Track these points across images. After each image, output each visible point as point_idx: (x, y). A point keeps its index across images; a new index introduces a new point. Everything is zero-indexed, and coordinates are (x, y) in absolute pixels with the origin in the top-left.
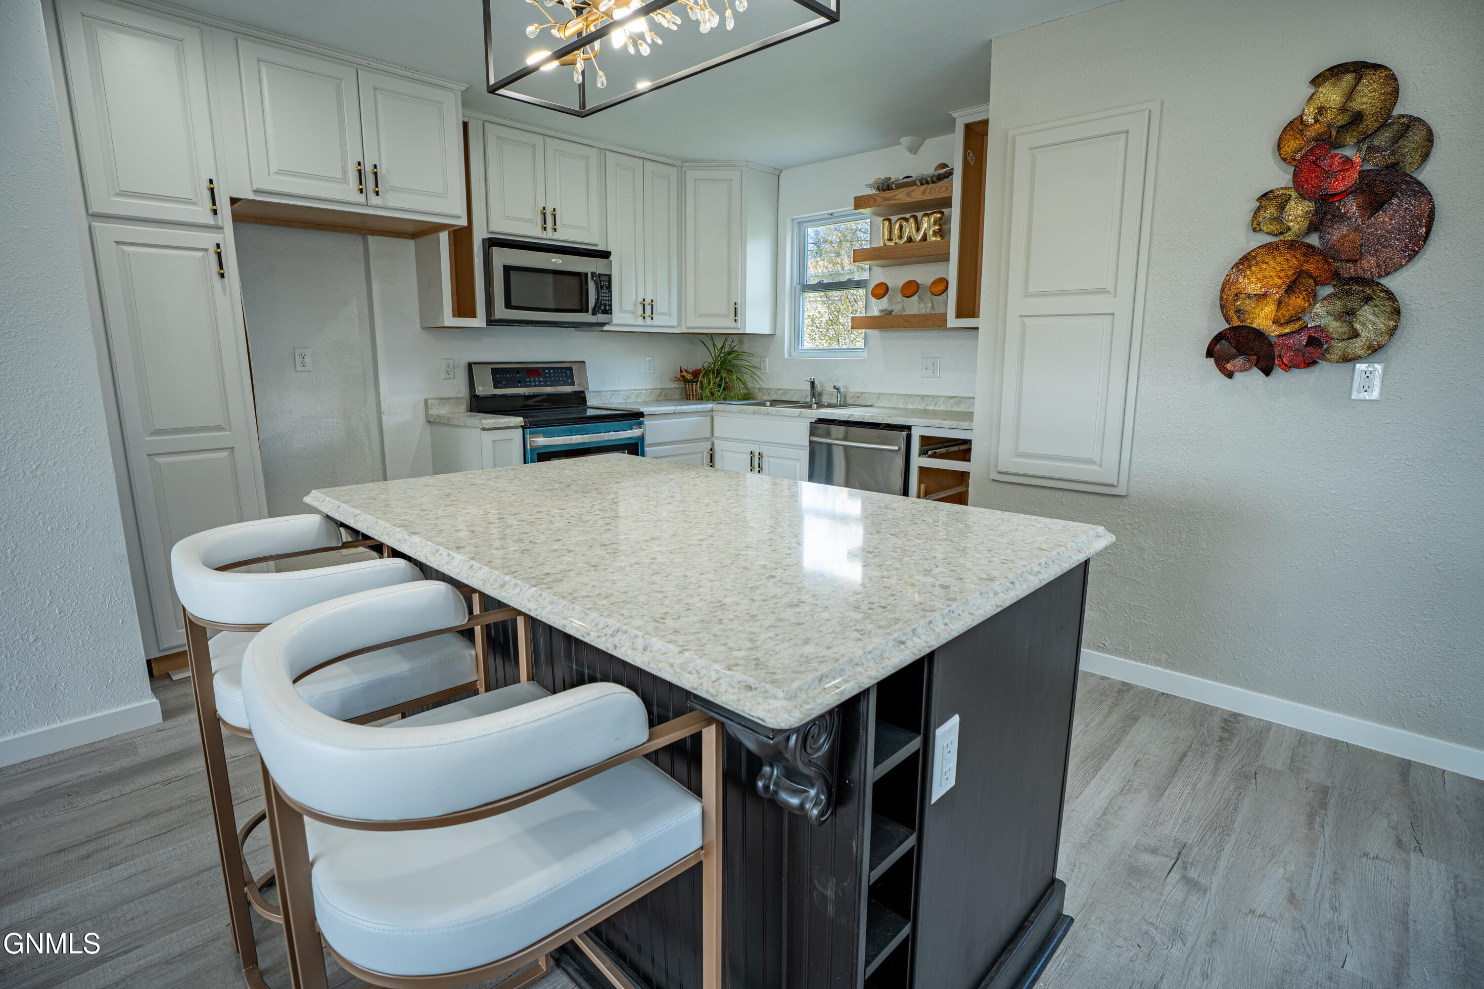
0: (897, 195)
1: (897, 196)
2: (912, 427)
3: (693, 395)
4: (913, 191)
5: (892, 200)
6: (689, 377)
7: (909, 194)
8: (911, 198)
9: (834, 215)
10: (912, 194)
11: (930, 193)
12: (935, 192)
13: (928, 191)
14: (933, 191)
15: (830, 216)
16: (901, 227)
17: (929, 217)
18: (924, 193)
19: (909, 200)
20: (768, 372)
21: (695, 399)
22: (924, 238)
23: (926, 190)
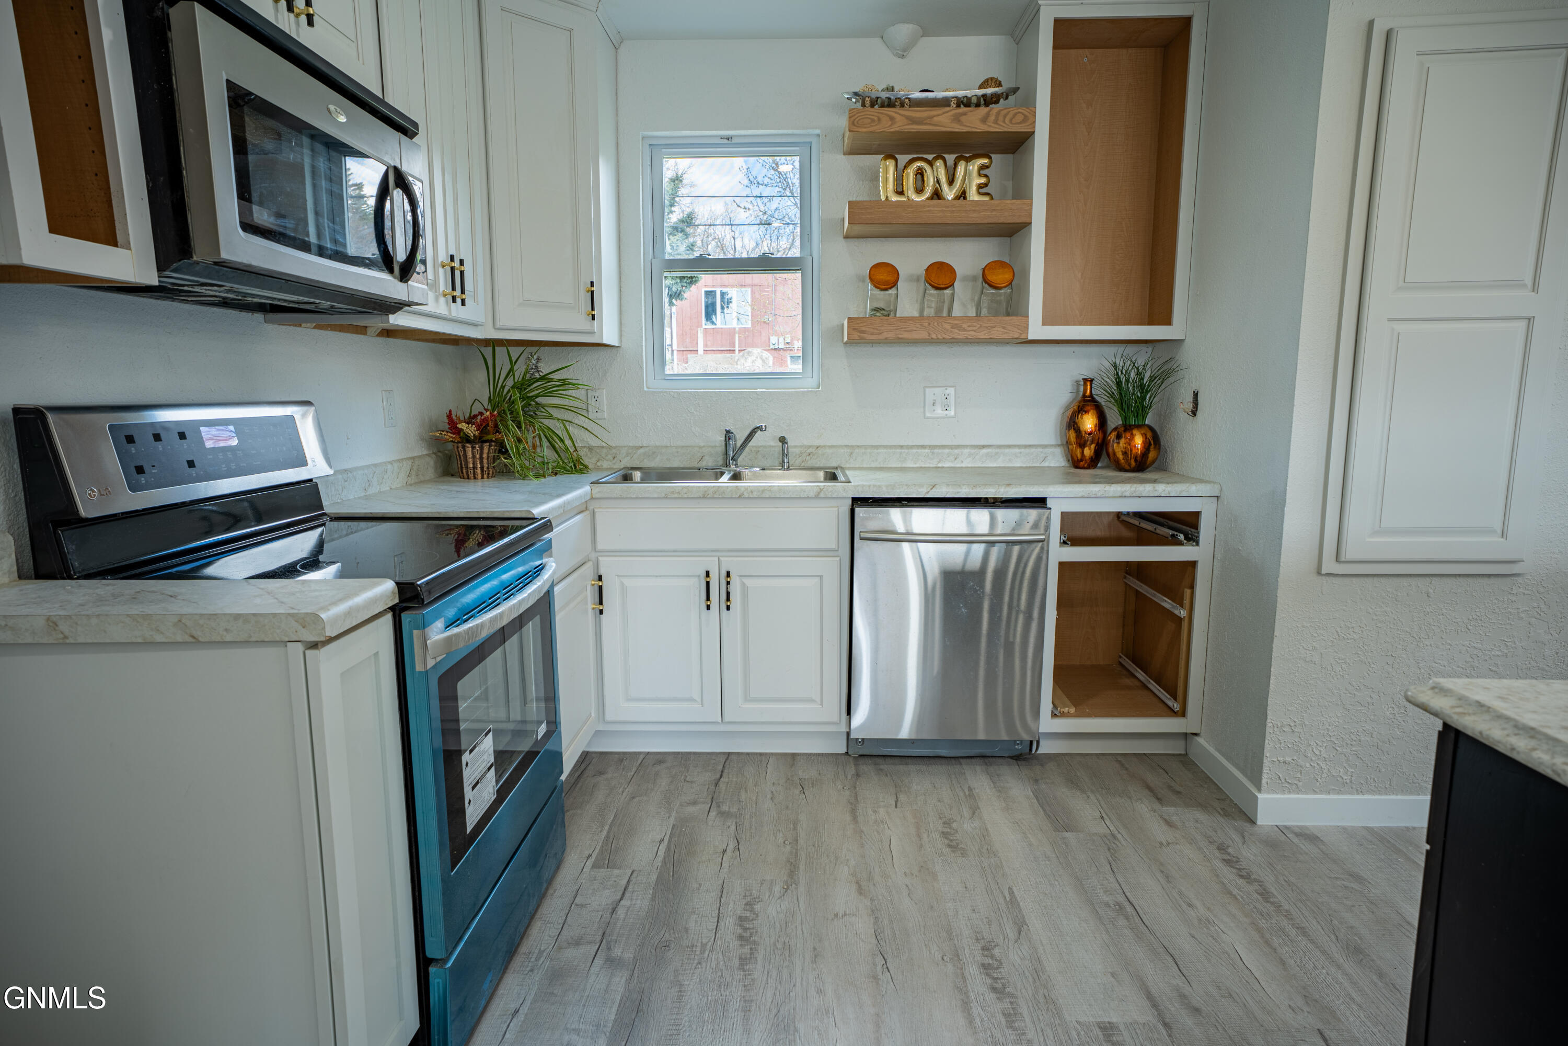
0: (934, 116)
1: (935, 119)
2: (1048, 500)
3: (482, 468)
4: (965, 114)
5: (926, 124)
6: (471, 430)
7: (957, 119)
8: (962, 124)
9: (734, 141)
10: (963, 118)
11: (996, 122)
12: (1004, 122)
13: (992, 118)
14: (1001, 118)
15: (725, 141)
16: (920, 173)
17: (967, 162)
18: (984, 120)
19: (957, 128)
20: (606, 416)
21: (485, 476)
22: (963, 195)
23: (988, 115)
